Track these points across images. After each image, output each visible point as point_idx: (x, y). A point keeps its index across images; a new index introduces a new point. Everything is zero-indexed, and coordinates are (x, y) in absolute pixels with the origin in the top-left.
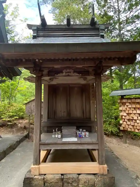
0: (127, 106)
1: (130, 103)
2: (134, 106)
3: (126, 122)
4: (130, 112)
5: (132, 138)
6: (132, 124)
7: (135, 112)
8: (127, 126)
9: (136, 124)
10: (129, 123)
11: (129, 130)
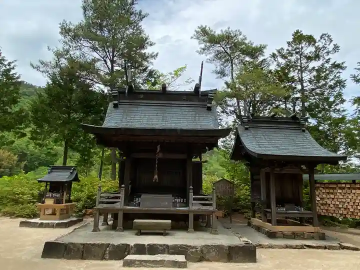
0: (321, 190)
1: (323, 188)
2: (327, 191)
3: (320, 207)
4: (324, 196)
5: (324, 225)
6: (326, 208)
7: (328, 197)
8: (320, 211)
9: (329, 208)
10: (322, 207)
11: (323, 214)
